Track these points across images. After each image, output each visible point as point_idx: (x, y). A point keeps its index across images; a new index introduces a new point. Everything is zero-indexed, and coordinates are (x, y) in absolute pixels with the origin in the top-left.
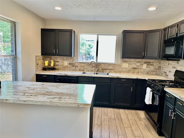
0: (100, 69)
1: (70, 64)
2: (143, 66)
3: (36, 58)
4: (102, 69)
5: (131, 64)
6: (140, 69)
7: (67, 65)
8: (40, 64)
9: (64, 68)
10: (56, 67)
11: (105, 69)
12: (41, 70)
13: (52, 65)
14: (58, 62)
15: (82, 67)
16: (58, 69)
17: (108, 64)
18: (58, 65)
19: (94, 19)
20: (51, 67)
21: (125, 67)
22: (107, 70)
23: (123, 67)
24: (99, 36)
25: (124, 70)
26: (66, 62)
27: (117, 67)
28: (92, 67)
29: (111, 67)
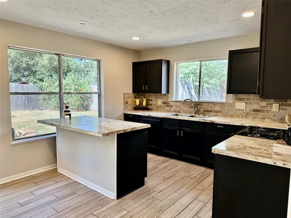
0: (202, 110)
1: (164, 103)
2: (271, 108)
3: (124, 96)
4: (204, 111)
5: (251, 103)
6: (268, 112)
7: (160, 104)
8: (129, 102)
9: (158, 108)
10: (150, 107)
11: (208, 111)
12: (132, 110)
13: (144, 104)
14: (151, 100)
15: (178, 107)
16: (151, 110)
17: (213, 103)
18: (151, 105)
19: (188, 40)
20: (142, 107)
21: (241, 108)
22: (211, 111)
23: (237, 107)
24: (203, 63)
25: (238, 113)
26: (160, 100)
27: (226, 108)
28: (191, 107)
29: (217, 108)
